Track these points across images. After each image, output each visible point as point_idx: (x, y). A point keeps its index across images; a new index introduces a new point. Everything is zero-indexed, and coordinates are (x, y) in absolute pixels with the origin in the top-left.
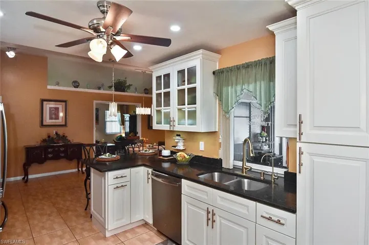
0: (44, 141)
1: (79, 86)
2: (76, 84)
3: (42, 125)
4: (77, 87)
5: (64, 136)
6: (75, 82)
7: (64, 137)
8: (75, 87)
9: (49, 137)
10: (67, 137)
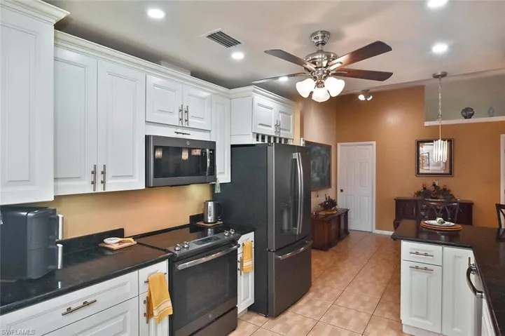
0: (419, 194)
1: (472, 115)
2: (468, 113)
3: (418, 173)
4: (470, 116)
5: (445, 190)
6: (466, 110)
7: (445, 192)
8: (466, 118)
9: (425, 188)
10: (449, 191)
